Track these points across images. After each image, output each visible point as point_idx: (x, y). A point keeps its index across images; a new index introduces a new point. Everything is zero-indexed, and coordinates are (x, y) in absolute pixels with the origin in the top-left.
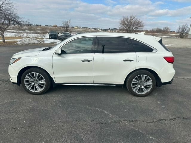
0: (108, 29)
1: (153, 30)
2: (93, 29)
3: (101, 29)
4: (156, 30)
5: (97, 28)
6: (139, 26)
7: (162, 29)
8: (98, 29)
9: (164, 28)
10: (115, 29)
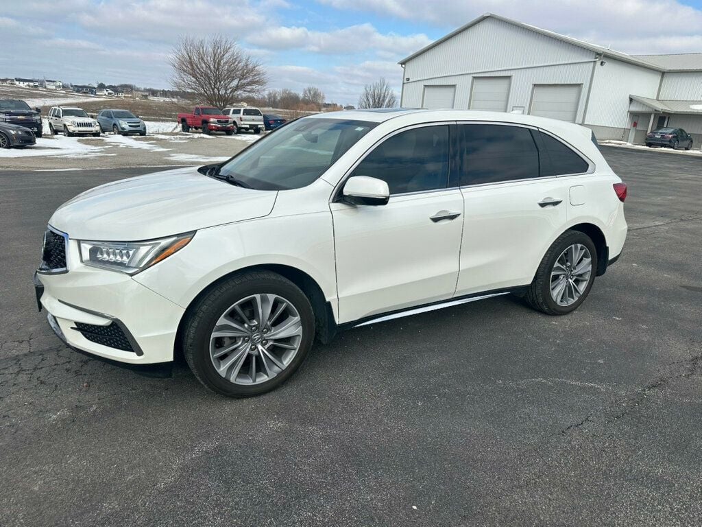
0: (96, 86)
1: (270, 98)
2: (22, 84)
3: (64, 87)
4: (283, 99)
5: (41, 78)
6: (249, 79)
7: (301, 95)
8: (51, 86)
9: (305, 93)
10: (126, 86)
